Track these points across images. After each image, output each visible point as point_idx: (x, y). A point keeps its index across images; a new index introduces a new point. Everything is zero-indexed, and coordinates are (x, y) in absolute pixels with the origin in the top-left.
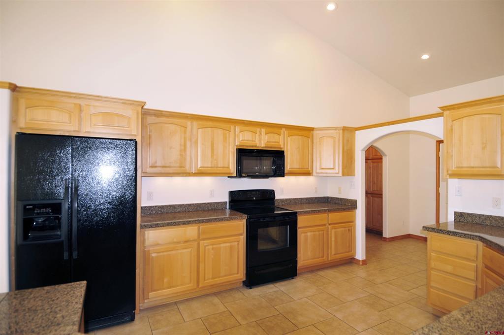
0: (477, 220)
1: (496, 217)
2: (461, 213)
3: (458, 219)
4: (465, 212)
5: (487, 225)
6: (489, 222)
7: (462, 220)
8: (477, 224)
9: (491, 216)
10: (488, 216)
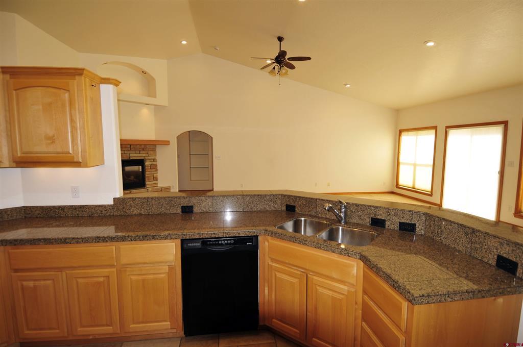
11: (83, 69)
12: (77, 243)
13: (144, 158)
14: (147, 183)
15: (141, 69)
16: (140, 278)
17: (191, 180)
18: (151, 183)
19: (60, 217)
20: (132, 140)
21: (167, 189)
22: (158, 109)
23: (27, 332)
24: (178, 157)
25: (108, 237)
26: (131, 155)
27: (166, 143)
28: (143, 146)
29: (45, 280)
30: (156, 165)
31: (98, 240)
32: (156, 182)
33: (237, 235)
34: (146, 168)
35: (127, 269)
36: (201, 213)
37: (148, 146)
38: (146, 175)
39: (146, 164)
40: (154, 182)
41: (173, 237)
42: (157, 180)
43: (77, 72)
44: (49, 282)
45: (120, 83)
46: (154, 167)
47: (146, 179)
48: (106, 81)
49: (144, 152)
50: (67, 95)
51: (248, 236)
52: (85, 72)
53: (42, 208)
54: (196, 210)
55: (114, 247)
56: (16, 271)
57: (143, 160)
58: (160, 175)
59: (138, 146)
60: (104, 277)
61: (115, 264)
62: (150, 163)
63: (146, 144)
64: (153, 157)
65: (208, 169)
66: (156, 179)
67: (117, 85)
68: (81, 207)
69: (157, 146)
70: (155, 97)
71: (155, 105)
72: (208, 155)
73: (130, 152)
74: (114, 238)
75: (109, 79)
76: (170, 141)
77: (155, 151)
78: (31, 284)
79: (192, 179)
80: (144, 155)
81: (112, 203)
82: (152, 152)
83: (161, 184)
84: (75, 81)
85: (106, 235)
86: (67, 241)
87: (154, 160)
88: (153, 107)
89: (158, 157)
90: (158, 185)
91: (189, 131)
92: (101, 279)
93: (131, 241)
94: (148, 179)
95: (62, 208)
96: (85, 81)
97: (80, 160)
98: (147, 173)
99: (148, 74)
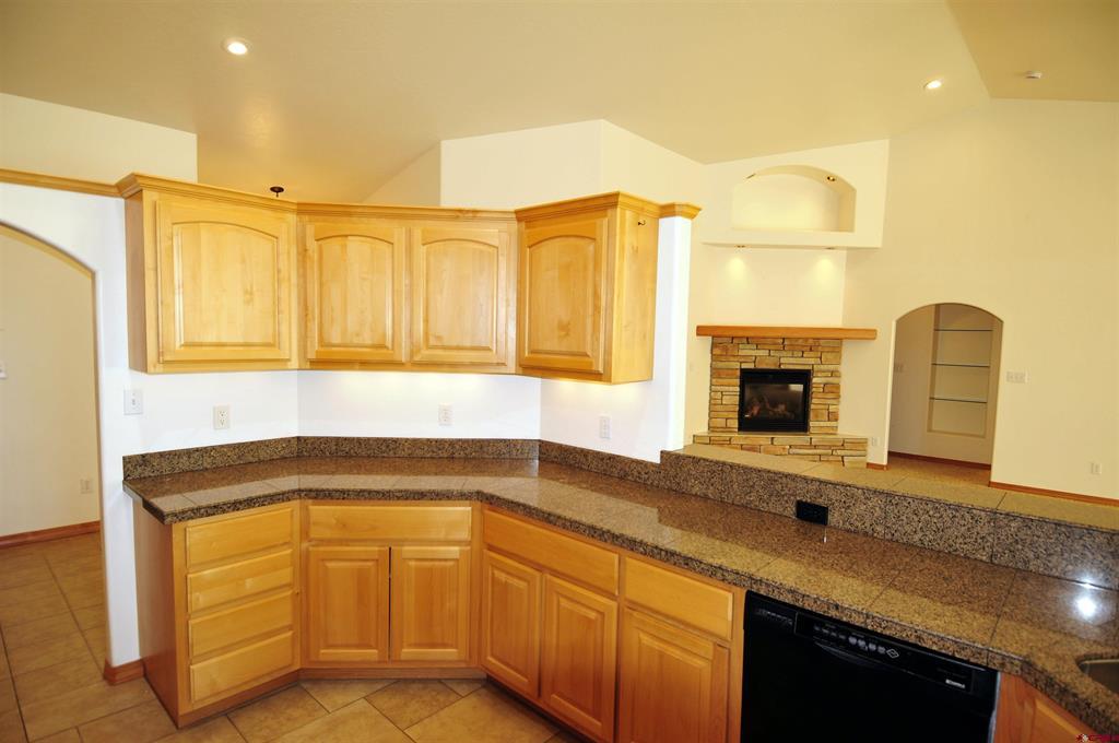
0: (184, 464)
1: (222, 446)
2: (143, 456)
3: (136, 474)
4: (151, 451)
5: (207, 469)
6: (209, 460)
7: (146, 474)
8: (184, 472)
9: (213, 448)
10: (205, 448)
11: (616, 195)
12: (564, 527)
13: (810, 368)
14: (811, 424)
15: (825, 172)
16: (656, 645)
17: (930, 430)
18: (822, 424)
19: (581, 469)
20: (788, 329)
21: (860, 445)
22: (857, 257)
23: (490, 658)
24: (897, 368)
25: (609, 531)
26: (782, 360)
27: (868, 335)
28: (811, 341)
29: (520, 578)
30: (837, 386)
31: (592, 533)
32: (833, 424)
33: (912, 640)
34: (814, 389)
35: (635, 614)
36: (848, 531)
37: (822, 342)
38: (812, 407)
39: (814, 380)
40: (828, 424)
41: (729, 578)
42: (836, 420)
43: (608, 202)
44: (522, 585)
45: (699, 210)
46: (833, 390)
47: (812, 415)
48: (668, 210)
49: (812, 354)
50: (591, 248)
51: (953, 657)
52: (620, 199)
53: (560, 447)
54: (834, 518)
55: (616, 556)
56: (491, 548)
57: (809, 371)
58: (844, 408)
59: (801, 341)
60: (598, 611)
61: (617, 594)
62: (824, 380)
63: (819, 336)
64: (832, 367)
65: (983, 407)
66: (832, 417)
67: (692, 217)
68: (612, 457)
69: (844, 342)
70: (850, 229)
71: (849, 249)
72: (985, 368)
73: (784, 353)
74: (617, 537)
75: (672, 206)
76: (878, 330)
77: (839, 352)
78: (502, 577)
79: (934, 428)
80: (812, 361)
81: (657, 460)
82: (830, 356)
83: (846, 429)
84: (605, 221)
85: (606, 528)
86: (552, 518)
87: (833, 373)
88: (845, 252)
89: (843, 368)
90: (839, 431)
91: (938, 306)
92: (592, 615)
93: (645, 554)
94: (817, 416)
95: (585, 453)
96: (623, 216)
97: (601, 370)
98: (814, 401)
99: (842, 180)
